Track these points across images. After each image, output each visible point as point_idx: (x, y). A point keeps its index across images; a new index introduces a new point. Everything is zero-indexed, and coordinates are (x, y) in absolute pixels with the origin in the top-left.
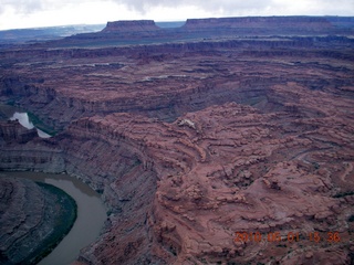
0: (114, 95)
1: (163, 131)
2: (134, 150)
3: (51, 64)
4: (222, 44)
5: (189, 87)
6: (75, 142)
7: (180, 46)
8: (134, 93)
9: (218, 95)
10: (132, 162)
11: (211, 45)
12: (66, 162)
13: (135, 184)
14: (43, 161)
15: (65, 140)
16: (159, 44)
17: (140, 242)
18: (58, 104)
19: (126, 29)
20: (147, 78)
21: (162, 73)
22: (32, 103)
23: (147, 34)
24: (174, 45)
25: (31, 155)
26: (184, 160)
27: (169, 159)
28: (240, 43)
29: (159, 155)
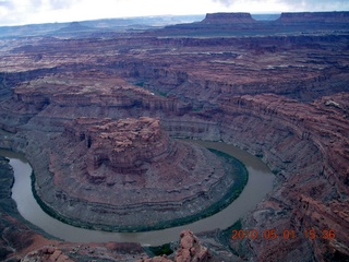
0: (248, 80)
1: (312, 109)
2: (287, 124)
3: (165, 51)
4: (322, 38)
5: (310, 76)
6: (227, 116)
7: (282, 38)
8: (265, 79)
9: (333, 85)
10: (285, 134)
11: (311, 38)
12: (221, 132)
13: (294, 150)
14: (200, 131)
15: (218, 115)
16: (262, 36)
17: (322, 186)
18: (191, 85)
19: (224, 21)
20: (270, 67)
21: (282, 63)
22: (162, 84)
23: (244, 26)
24: (276, 38)
25: (189, 125)
26: (339, 131)
27: (325, 130)
28: (339, 38)
29: (316, 127)
